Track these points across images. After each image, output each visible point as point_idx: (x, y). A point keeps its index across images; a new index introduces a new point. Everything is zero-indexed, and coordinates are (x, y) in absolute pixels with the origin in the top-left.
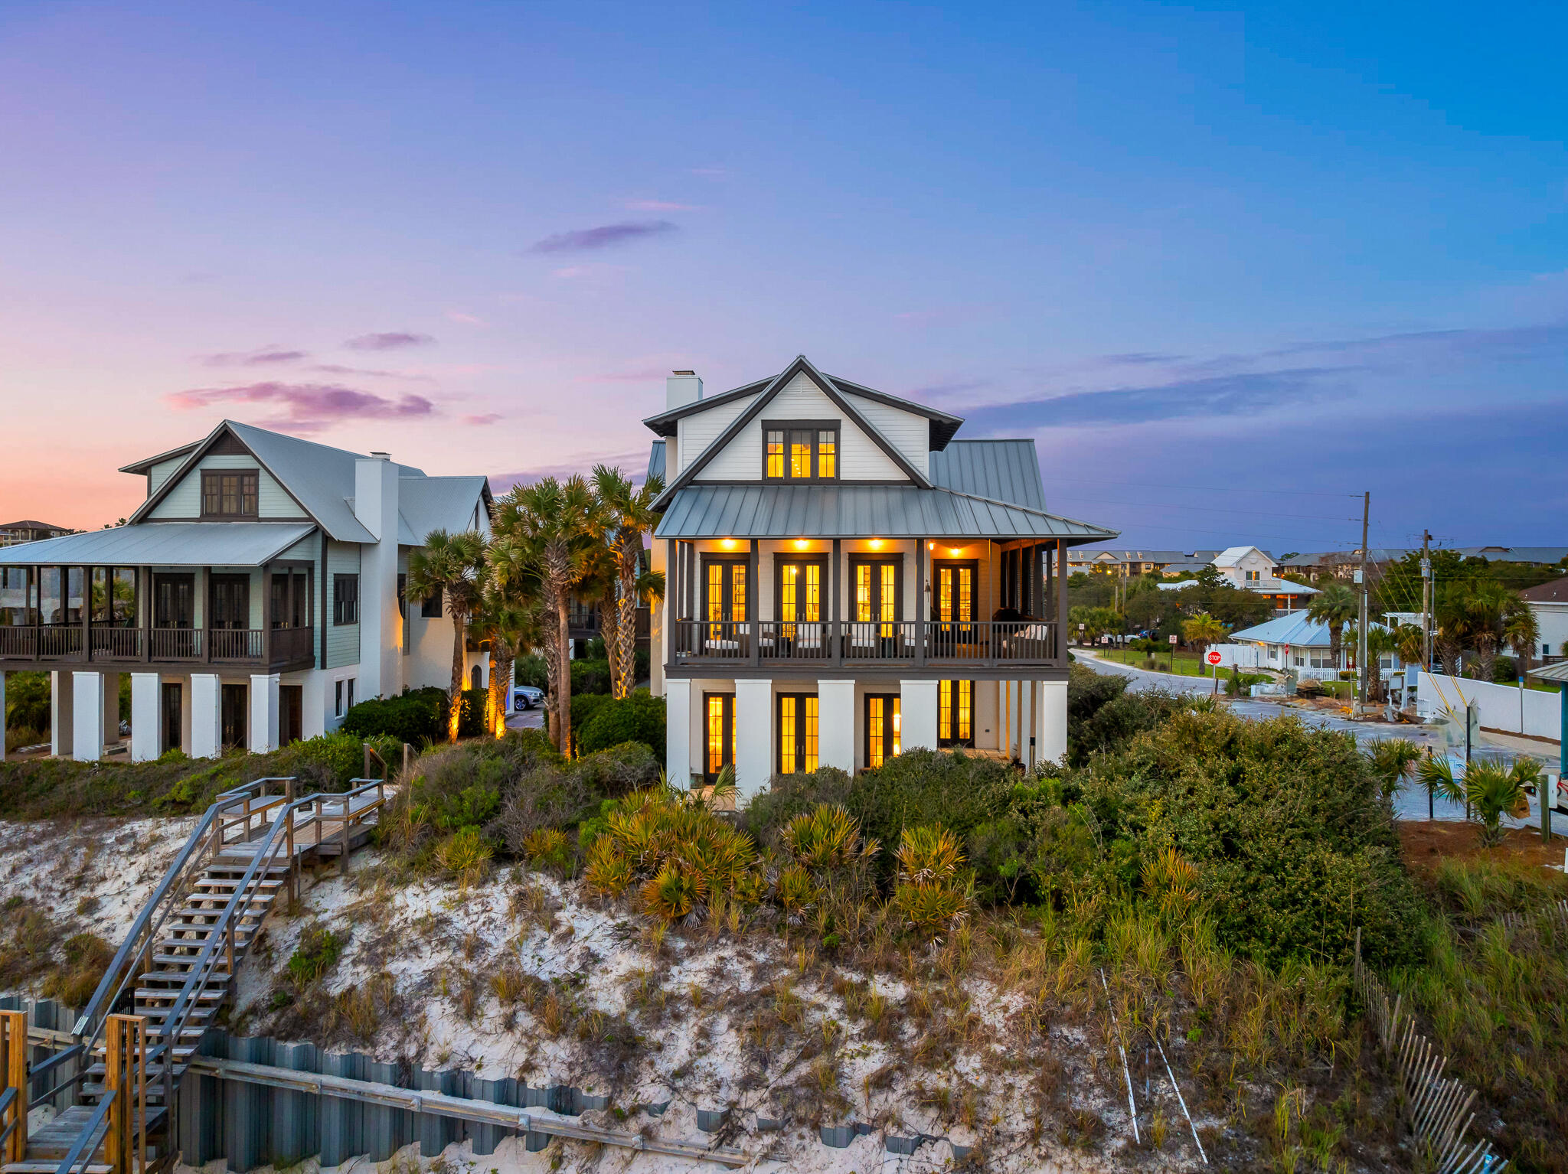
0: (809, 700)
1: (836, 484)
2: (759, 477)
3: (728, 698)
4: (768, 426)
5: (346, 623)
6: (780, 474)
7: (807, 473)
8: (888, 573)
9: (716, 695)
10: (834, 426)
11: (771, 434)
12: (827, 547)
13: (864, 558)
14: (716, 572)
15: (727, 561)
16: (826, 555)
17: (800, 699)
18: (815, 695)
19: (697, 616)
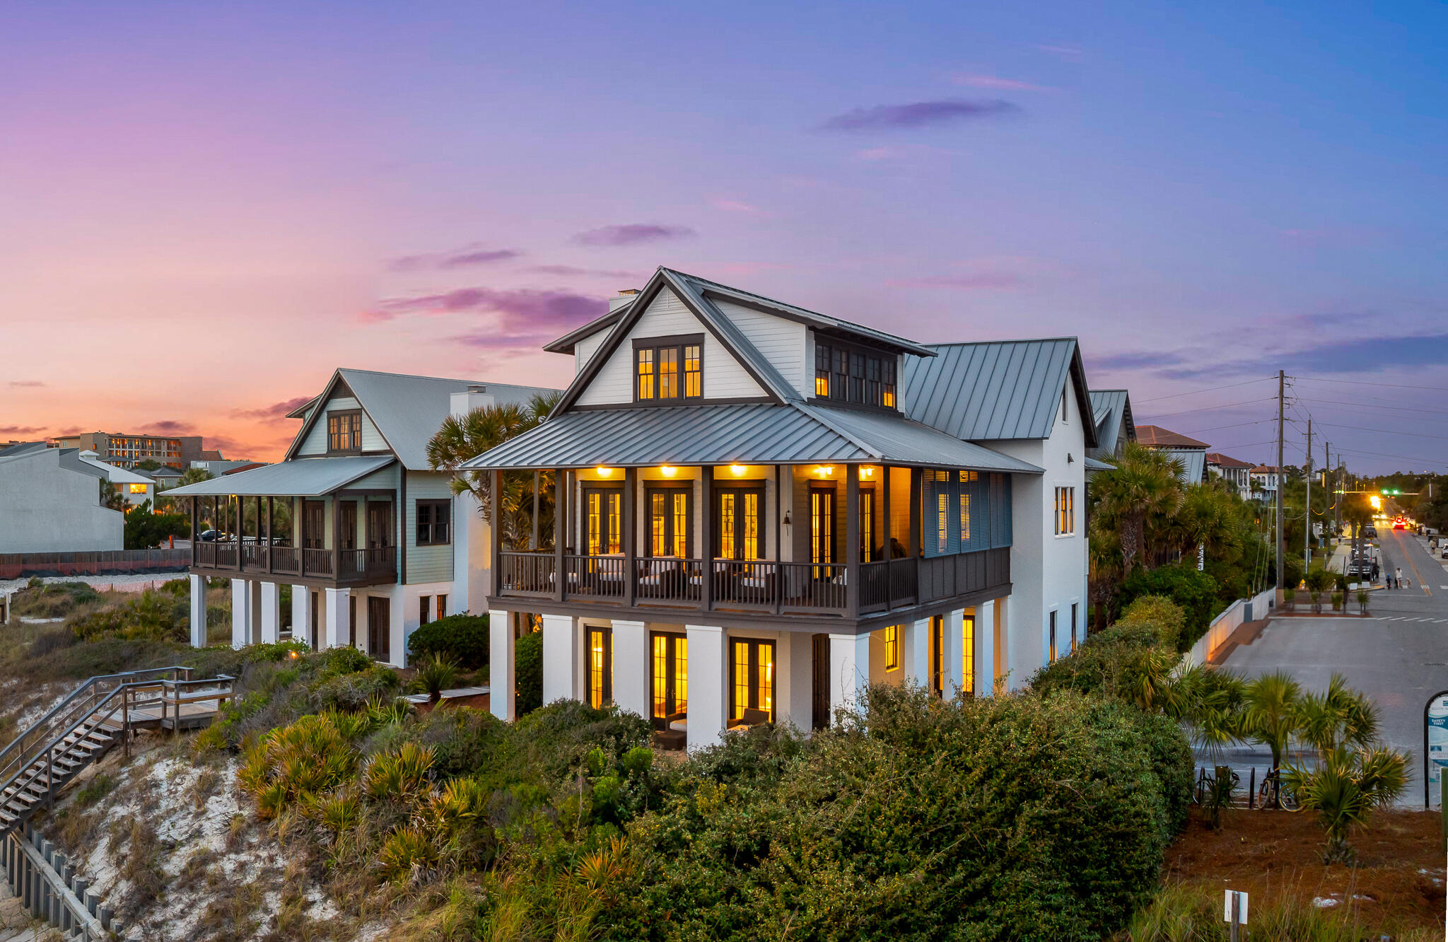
0: (678, 641)
1: (700, 403)
2: (629, 399)
3: (607, 633)
4: (639, 345)
5: (434, 543)
6: (651, 396)
7: (674, 393)
8: (751, 500)
9: (597, 629)
10: (697, 340)
11: (642, 353)
12: (695, 475)
13: (727, 485)
14: (596, 500)
15: (606, 489)
16: (691, 482)
17: (671, 638)
18: (683, 636)
19: (579, 547)
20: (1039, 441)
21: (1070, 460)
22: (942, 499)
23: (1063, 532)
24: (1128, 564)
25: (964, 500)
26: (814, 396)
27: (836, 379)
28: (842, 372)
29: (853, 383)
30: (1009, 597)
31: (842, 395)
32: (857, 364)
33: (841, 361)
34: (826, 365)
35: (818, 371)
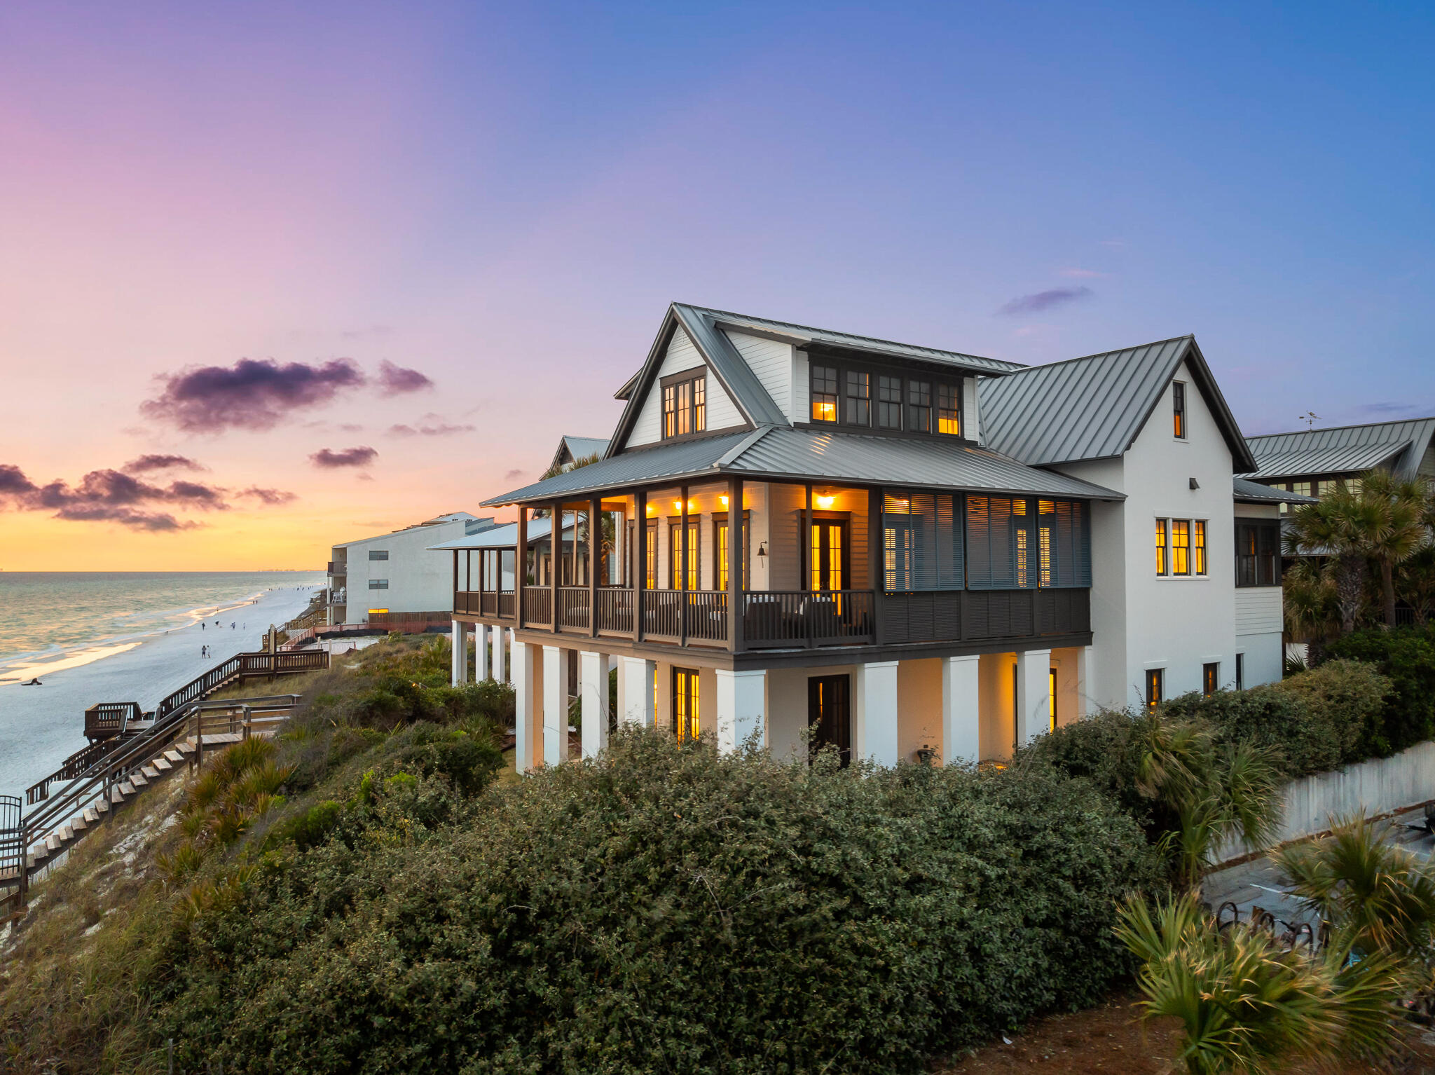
1: (704, 435)
2: (659, 438)
4: (665, 384)
6: (673, 433)
7: (687, 428)
10: (702, 373)
11: (667, 391)
20: (1115, 460)
21: (1193, 485)
22: (1022, 533)
23: (1198, 574)
24: (1347, 621)
25: (1045, 533)
26: (807, 421)
27: (850, 404)
28: (861, 395)
29: (883, 407)
30: (1087, 647)
31: (862, 421)
32: (889, 388)
33: (858, 384)
34: (832, 388)
35: (816, 395)
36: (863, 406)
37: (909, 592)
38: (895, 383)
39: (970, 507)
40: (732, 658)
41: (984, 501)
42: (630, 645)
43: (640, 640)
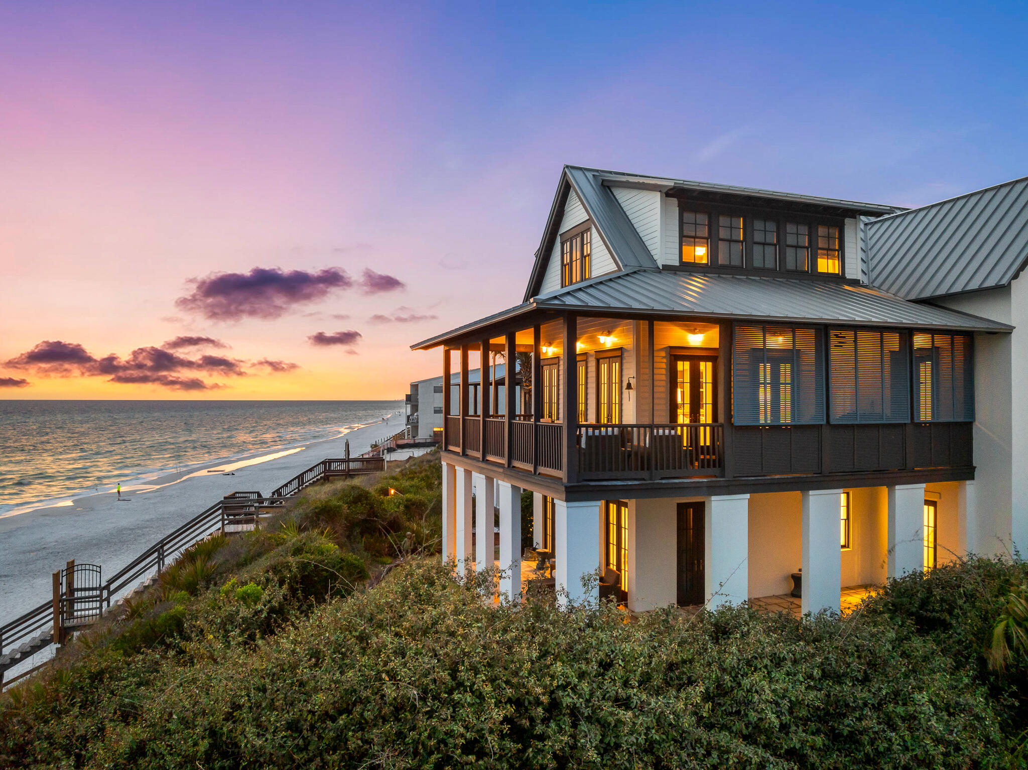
4: (563, 239)
6: (569, 282)
7: (578, 278)
10: (588, 226)
11: (565, 246)
26: (677, 264)
27: (722, 246)
28: (734, 238)
29: (757, 249)
30: (968, 482)
31: (736, 262)
32: (764, 231)
33: (731, 227)
34: (705, 232)
35: (685, 238)
36: (737, 248)
37: (764, 426)
38: (771, 226)
39: (833, 341)
40: (564, 489)
41: (850, 335)
42: (501, 470)
43: (509, 466)
